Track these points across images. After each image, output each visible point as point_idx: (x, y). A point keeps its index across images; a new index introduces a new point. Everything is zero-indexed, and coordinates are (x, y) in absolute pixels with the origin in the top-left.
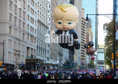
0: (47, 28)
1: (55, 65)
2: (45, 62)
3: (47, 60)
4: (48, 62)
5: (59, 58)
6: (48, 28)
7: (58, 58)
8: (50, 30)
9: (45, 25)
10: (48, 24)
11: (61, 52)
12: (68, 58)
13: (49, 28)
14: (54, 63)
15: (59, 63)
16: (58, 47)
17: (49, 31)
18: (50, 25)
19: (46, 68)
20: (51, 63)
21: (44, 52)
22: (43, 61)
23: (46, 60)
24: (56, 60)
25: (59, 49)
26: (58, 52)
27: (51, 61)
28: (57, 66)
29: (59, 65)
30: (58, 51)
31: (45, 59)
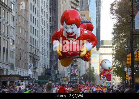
0: (10, 10)
1: (26, 77)
2: (7, 72)
3: (9, 68)
4: (11, 72)
5: (32, 65)
6: (12, 9)
7: (29, 64)
8: (14, 13)
9: (5, 4)
10: (11, 2)
11: (35, 55)
12: (49, 65)
13: (13, 11)
14: (22, 74)
15: (32, 73)
16: (30, 45)
17: (14, 17)
18: (14, 5)
19: (9, 83)
20: (17, 74)
21: (4, 54)
22: (3, 70)
23: (7, 69)
24: (27, 68)
25: (32, 48)
26: (29, 54)
27: (18, 70)
28: (28, 80)
29: (31, 77)
30: (31, 53)
31: (6, 67)
